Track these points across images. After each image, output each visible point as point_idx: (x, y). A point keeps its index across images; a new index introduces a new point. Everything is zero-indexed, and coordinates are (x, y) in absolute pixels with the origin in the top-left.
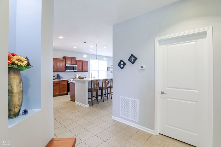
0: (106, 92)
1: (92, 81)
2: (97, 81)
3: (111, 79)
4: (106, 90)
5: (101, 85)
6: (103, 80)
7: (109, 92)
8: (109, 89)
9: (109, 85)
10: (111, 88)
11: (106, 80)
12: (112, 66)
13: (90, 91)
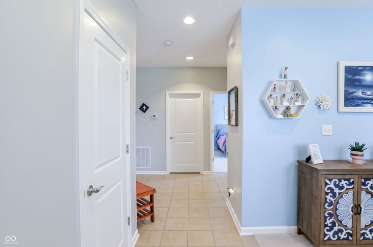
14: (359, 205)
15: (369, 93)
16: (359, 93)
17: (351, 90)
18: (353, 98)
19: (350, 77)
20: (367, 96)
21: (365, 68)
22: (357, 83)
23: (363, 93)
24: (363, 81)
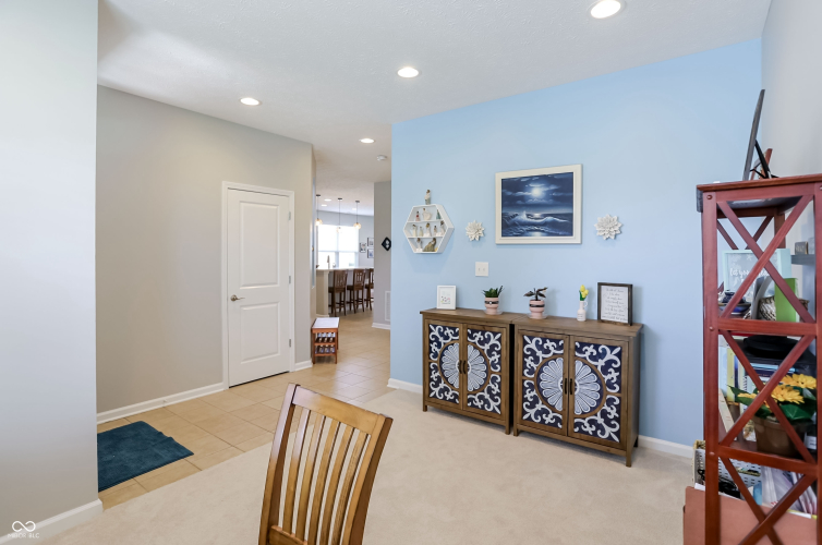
0: (360, 297)
1: (335, 272)
2: (343, 272)
3: (371, 270)
4: (360, 292)
5: (350, 282)
6: (355, 271)
7: (365, 297)
8: (365, 290)
9: (367, 282)
10: (369, 287)
11: (360, 271)
12: (372, 240)
13: (331, 290)
14: (465, 362)
15: (537, 215)
16: (523, 217)
17: (511, 213)
18: (514, 224)
19: (509, 193)
20: (534, 221)
21: (531, 179)
22: (519, 202)
23: (528, 215)
24: (529, 197)
